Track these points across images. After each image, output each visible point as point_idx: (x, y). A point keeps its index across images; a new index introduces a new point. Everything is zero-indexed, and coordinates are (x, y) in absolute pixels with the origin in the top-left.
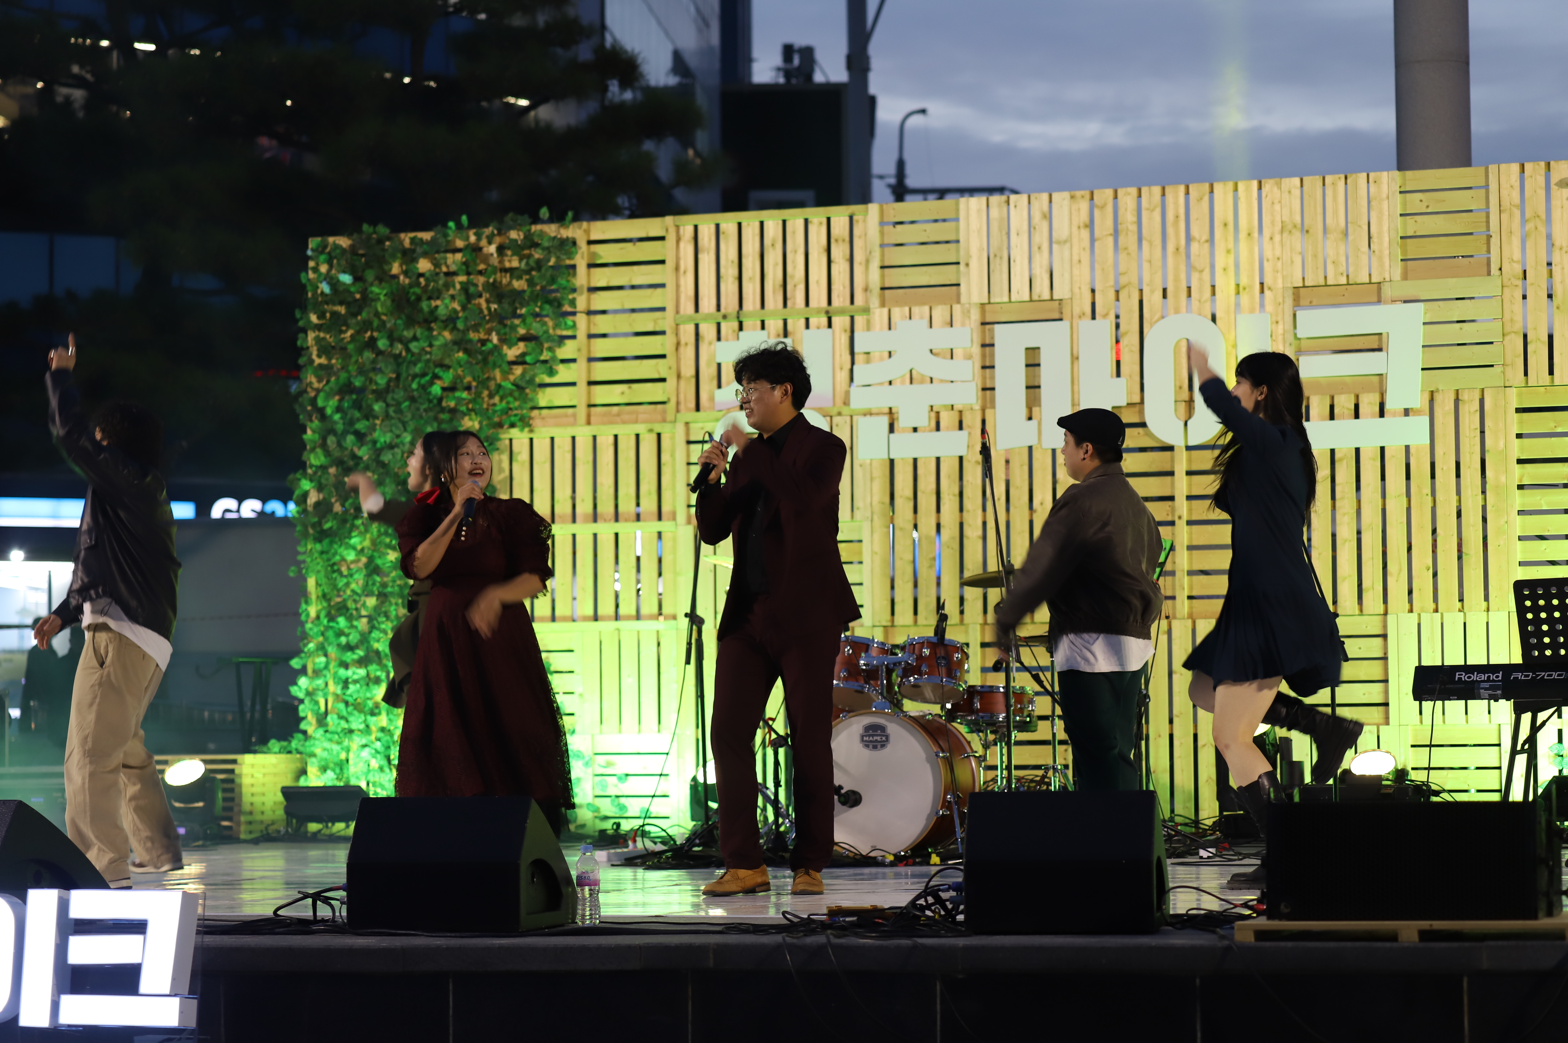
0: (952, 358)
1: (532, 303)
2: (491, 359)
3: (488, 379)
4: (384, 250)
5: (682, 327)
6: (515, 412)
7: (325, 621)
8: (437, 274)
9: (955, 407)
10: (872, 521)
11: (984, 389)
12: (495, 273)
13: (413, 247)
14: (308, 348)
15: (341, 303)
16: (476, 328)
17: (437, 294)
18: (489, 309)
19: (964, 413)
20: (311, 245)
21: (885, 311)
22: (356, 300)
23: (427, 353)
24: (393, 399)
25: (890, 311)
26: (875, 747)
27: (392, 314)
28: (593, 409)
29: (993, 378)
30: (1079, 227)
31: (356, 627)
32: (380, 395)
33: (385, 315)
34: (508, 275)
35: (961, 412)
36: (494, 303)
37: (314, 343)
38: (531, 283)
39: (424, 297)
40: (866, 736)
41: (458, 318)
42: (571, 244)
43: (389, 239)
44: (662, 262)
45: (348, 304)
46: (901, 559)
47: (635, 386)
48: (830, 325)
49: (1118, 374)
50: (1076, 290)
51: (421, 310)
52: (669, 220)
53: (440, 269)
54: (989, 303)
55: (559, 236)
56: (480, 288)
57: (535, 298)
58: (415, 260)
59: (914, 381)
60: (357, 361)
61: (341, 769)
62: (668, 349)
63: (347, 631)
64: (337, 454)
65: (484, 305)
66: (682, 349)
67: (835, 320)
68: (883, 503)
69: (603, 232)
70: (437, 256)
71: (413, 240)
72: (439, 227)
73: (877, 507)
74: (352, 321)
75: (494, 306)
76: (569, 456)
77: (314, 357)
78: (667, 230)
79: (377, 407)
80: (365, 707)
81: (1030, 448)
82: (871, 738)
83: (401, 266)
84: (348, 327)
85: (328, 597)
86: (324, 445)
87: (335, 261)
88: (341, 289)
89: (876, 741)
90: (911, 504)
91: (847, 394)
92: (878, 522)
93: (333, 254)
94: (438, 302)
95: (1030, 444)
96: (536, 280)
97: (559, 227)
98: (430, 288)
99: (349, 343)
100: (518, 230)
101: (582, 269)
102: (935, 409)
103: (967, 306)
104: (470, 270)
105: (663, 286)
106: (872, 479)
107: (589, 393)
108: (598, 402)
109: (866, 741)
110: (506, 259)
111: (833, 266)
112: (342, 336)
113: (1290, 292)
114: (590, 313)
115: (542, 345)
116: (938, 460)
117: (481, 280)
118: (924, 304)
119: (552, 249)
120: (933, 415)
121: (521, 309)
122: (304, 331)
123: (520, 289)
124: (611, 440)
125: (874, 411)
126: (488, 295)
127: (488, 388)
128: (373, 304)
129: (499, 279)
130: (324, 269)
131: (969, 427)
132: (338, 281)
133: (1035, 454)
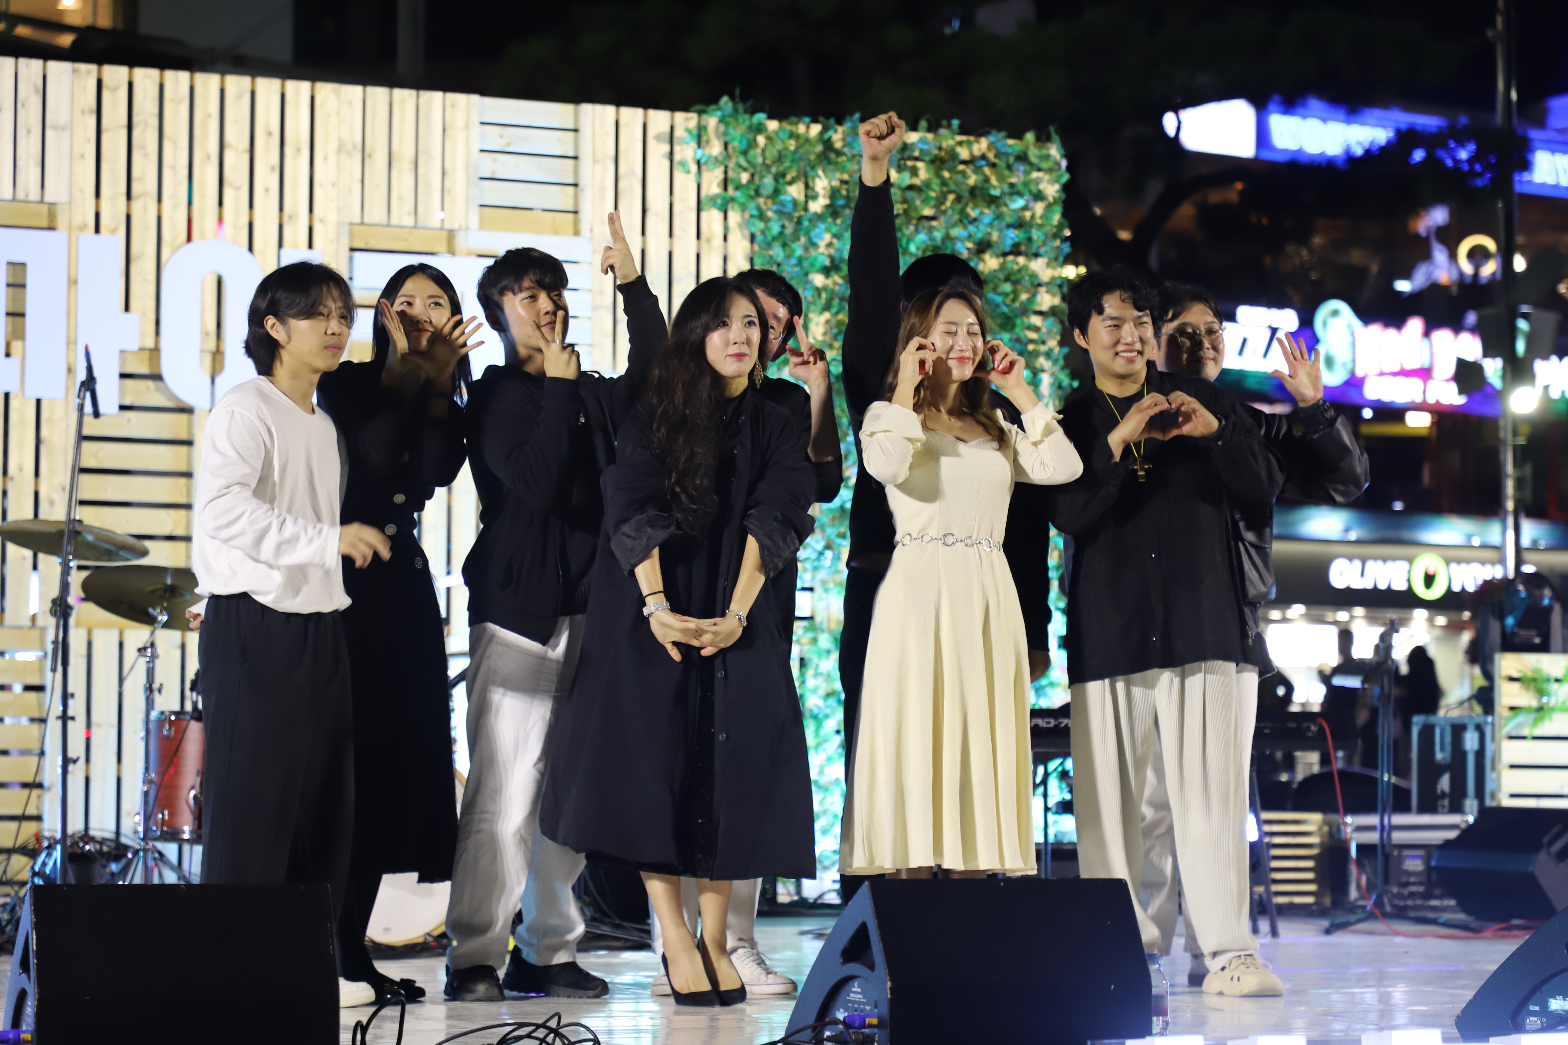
30: (83, 112)
49: (127, 309)
50: (77, 194)
81: (7, 396)
113: (346, 229)
133: (14, 404)
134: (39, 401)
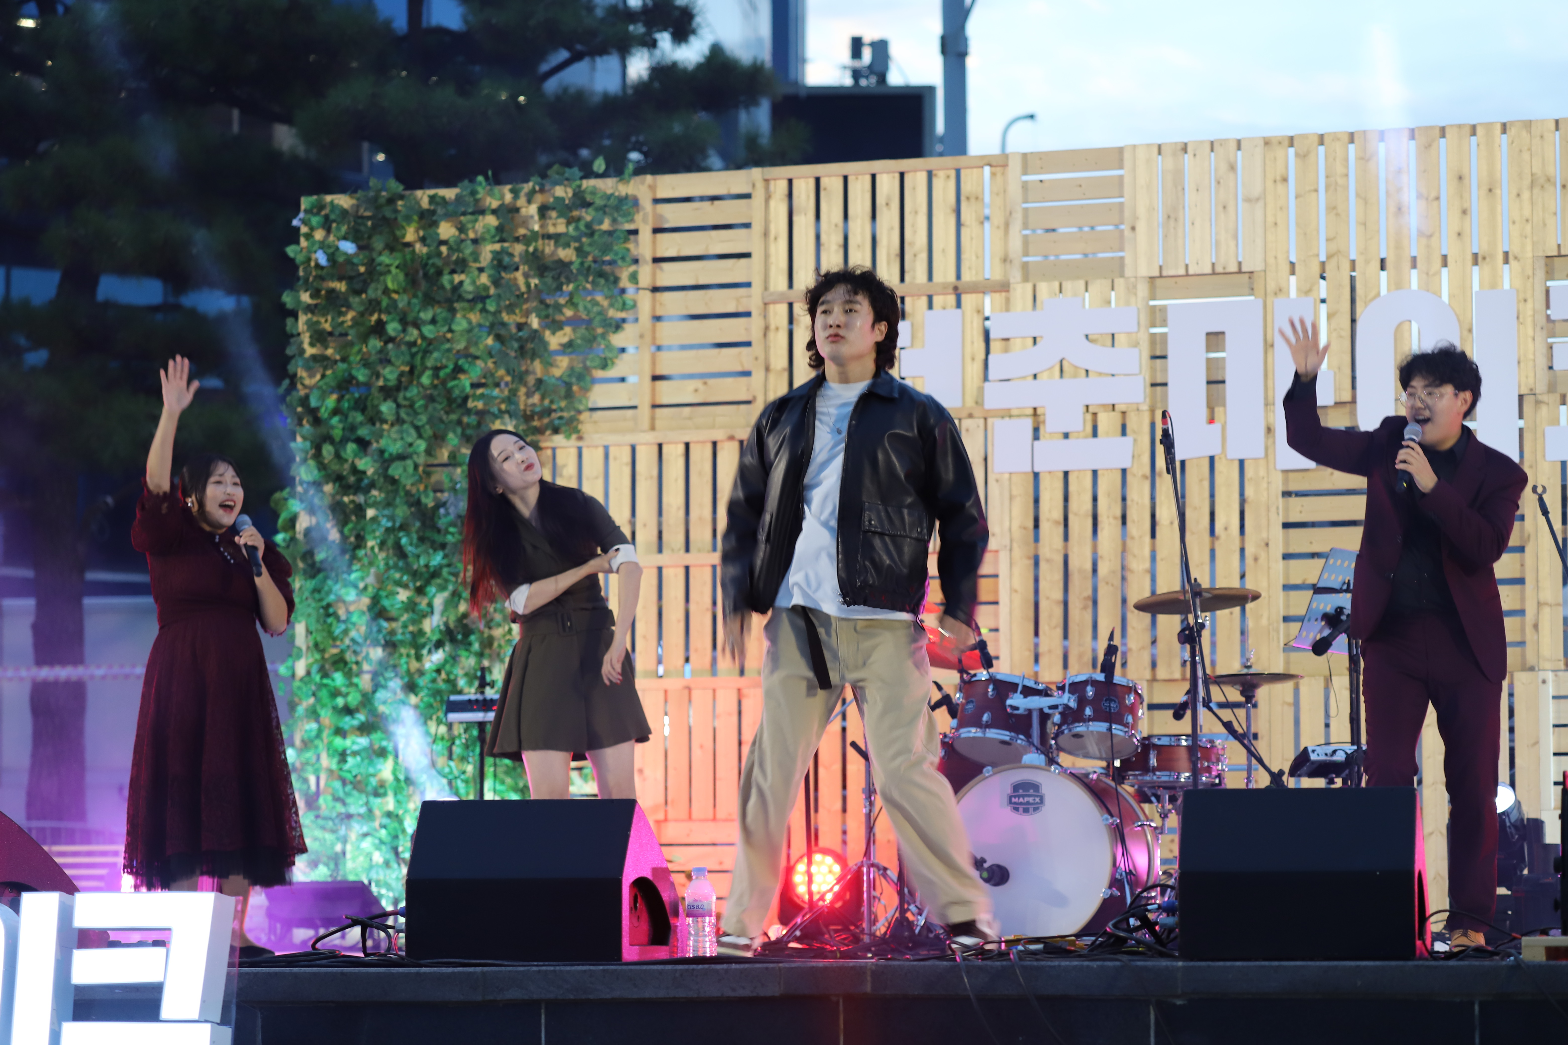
0: (1113, 345)
1: (581, 278)
2: (530, 346)
3: (527, 372)
4: (396, 211)
5: (771, 307)
6: (559, 414)
7: (317, 678)
8: (462, 241)
9: (1117, 407)
10: (1011, 550)
11: (1153, 385)
12: (536, 241)
13: (432, 208)
14: (299, 334)
15: (340, 279)
16: (510, 309)
17: (461, 266)
18: (528, 285)
19: (1127, 415)
20: (303, 207)
21: (1029, 287)
22: (362, 274)
23: (448, 341)
24: (405, 398)
25: (1034, 287)
26: (1026, 811)
27: (405, 291)
28: (658, 411)
29: (1165, 370)
30: (1275, 181)
31: (356, 685)
32: (389, 392)
33: (397, 292)
34: (552, 242)
35: (1124, 413)
36: (533, 277)
37: (305, 327)
38: (579, 251)
39: (446, 271)
40: (1015, 797)
41: (488, 297)
42: (631, 204)
43: (402, 197)
44: (747, 226)
45: (350, 279)
46: (1048, 598)
47: (711, 382)
48: (959, 305)
50: (1271, 261)
51: (442, 287)
52: (756, 173)
53: (467, 235)
54: (1161, 276)
55: (617, 194)
56: (517, 259)
57: (586, 271)
58: (435, 224)
59: (1064, 374)
60: (360, 351)
61: (336, 865)
62: (755, 335)
63: (344, 690)
64: (335, 467)
65: (521, 281)
66: (771, 335)
67: (965, 298)
68: (1025, 528)
69: (673, 189)
70: (462, 218)
71: (432, 198)
72: (466, 182)
73: (1017, 533)
74: (354, 300)
75: (534, 281)
76: (627, 471)
77: (306, 346)
78: (754, 186)
79: (386, 408)
80: (367, 785)
81: (1212, 459)
82: (1021, 800)
83: (417, 231)
84: (349, 307)
85: (322, 647)
86: (318, 455)
87: (334, 225)
88: (341, 259)
89: (1028, 803)
90: (1061, 529)
91: (981, 390)
92: (1017, 552)
93: (332, 217)
94: (463, 277)
95: (1211, 454)
96: (587, 248)
97: (617, 182)
98: (454, 258)
99: (351, 327)
100: (565, 186)
101: (645, 234)
102: (1091, 410)
103: (1133, 280)
104: (505, 235)
105: (747, 255)
106: (1011, 498)
107: (653, 391)
108: (665, 401)
109: (1015, 803)
110: (550, 222)
111: (964, 231)
112: (341, 319)
113: (1542, 262)
114: (655, 290)
115: (594, 329)
116: (1095, 473)
117: (518, 249)
118: (1078, 278)
119: (607, 210)
120: (1089, 417)
121: (568, 285)
122: (294, 315)
123: (567, 260)
124: (681, 448)
125: (1014, 412)
126: (526, 268)
127: (525, 385)
128: (382, 278)
129: (540, 248)
130: (319, 235)
131: (1134, 432)
132: (337, 248)
133: (1218, 466)
134: (1242, 463)
